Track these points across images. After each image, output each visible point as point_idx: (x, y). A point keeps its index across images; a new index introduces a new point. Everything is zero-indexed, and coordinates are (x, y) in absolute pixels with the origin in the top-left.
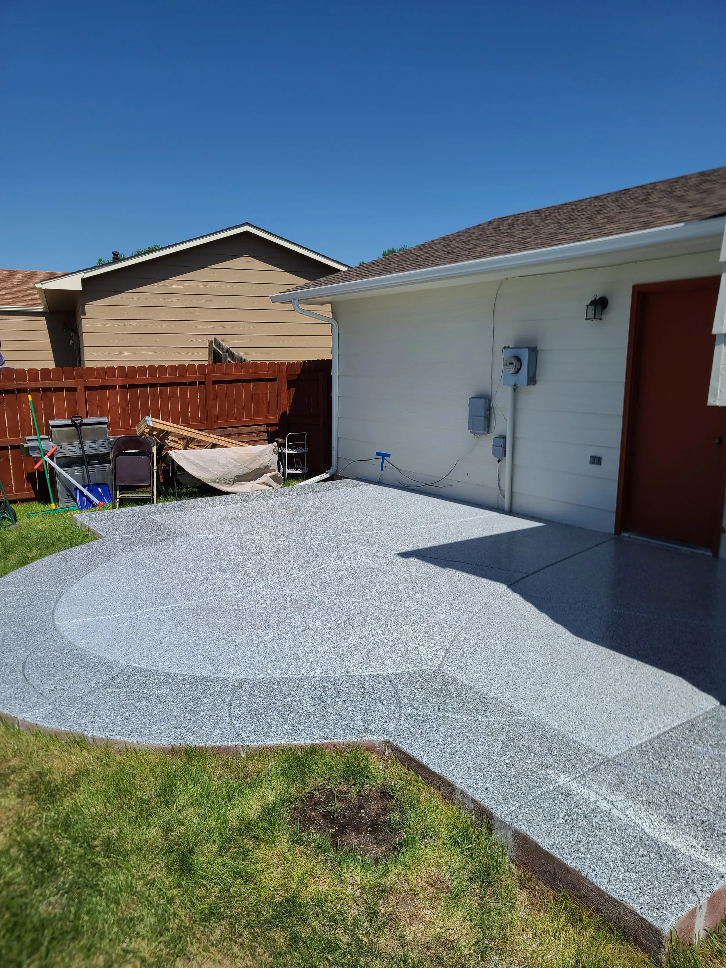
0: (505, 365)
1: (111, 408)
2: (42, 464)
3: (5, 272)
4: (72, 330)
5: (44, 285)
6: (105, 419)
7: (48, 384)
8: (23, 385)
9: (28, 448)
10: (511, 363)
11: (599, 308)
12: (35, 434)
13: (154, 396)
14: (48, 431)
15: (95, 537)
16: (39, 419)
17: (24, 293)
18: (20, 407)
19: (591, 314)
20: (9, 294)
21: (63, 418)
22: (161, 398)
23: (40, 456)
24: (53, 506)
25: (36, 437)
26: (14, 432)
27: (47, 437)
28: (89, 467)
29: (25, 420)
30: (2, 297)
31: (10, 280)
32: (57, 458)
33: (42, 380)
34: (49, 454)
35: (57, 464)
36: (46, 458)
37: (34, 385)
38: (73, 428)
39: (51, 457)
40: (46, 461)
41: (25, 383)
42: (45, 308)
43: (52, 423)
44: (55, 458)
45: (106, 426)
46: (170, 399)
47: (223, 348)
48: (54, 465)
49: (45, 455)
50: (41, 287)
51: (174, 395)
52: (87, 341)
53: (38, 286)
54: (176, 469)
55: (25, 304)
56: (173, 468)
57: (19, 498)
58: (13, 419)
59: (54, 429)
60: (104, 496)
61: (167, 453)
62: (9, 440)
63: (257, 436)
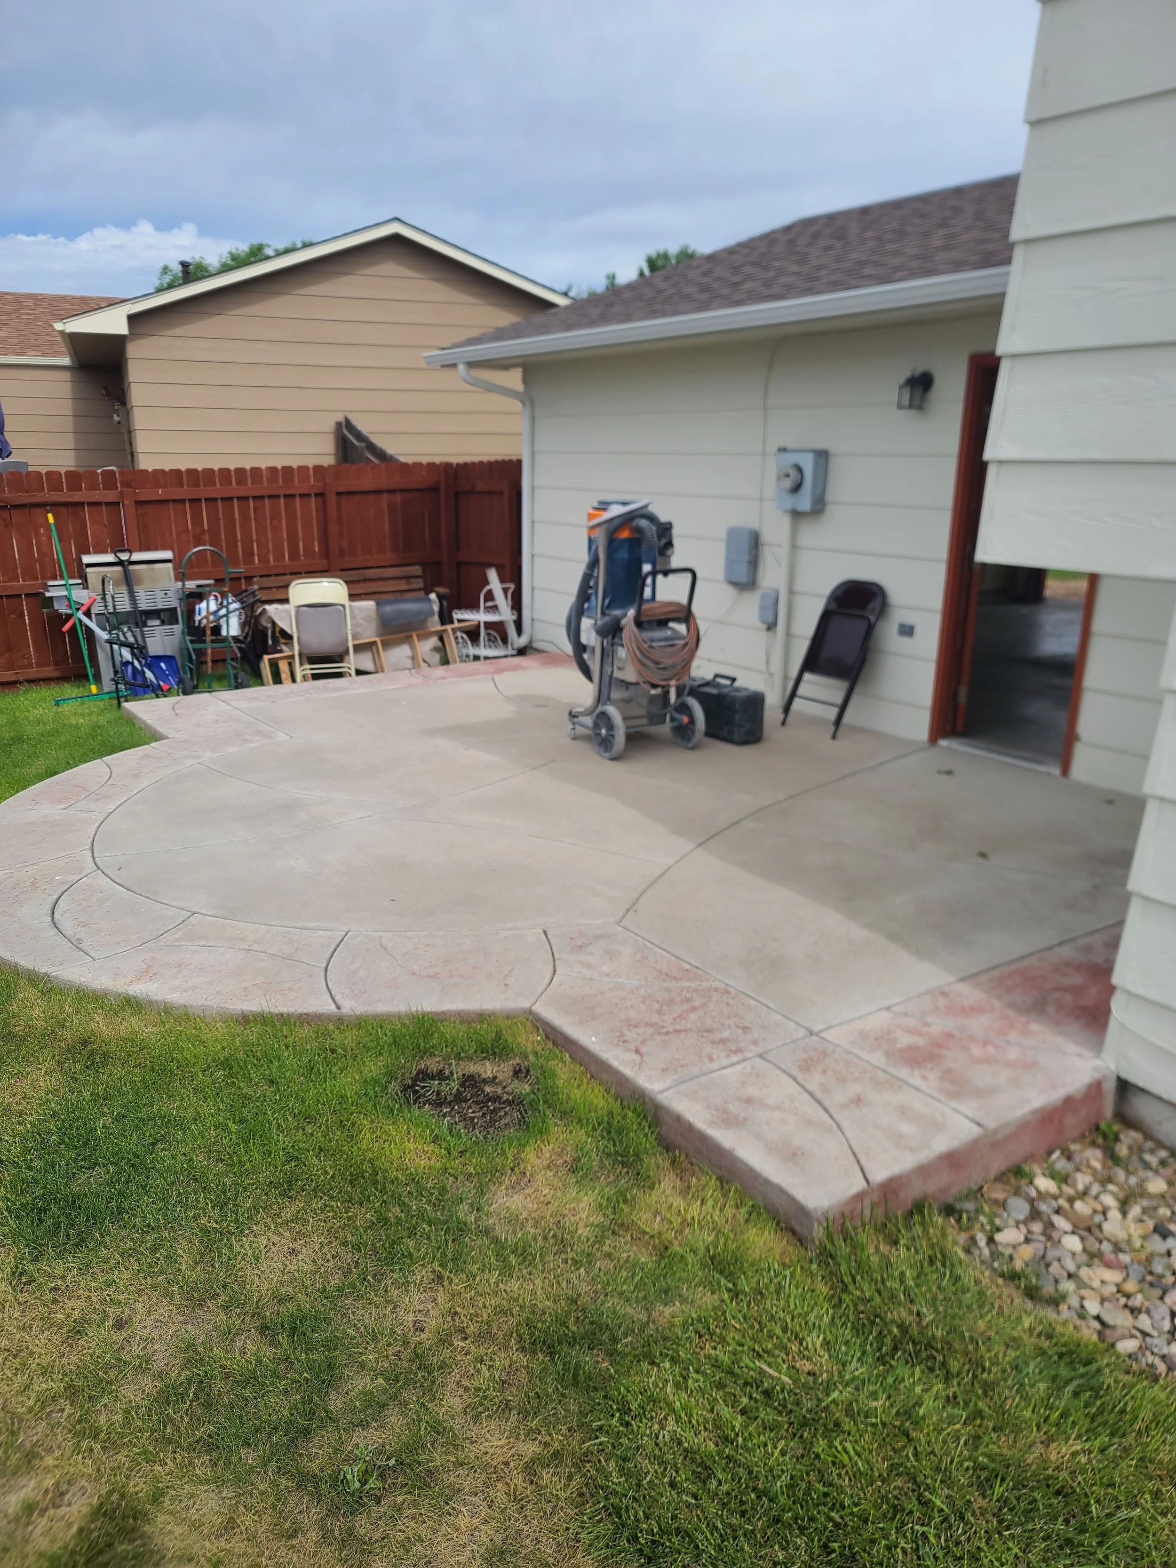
0: (779, 478)
1: (178, 536)
2: (74, 625)
3: (7, 297)
4: (118, 399)
5: (67, 325)
6: (168, 555)
7: (76, 497)
8: (39, 498)
9: (51, 598)
10: (787, 475)
11: (918, 391)
12: (62, 578)
13: (245, 516)
14: (80, 572)
15: (156, 737)
16: (66, 552)
17: (37, 334)
18: (37, 534)
19: (906, 402)
20: (14, 335)
21: (103, 551)
22: (256, 520)
23: (69, 612)
24: (94, 689)
25: (63, 582)
26: (30, 574)
27: (80, 581)
28: (145, 629)
29: (46, 554)
30: (2, 341)
31: (16, 311)
32: (97, 614)
33: (68, 490)
34: (84, 608)
35: (99, 626)
36: (80, 615)
37: (56, 497)
38: (119, 569)
39: (88, 614)
40: (80, 621)
41: (42, 494)
42: (72, 359)
43: (87, 559)
44: (93, 616)
45: (170, 565)
46: (271, 523)
47: (359, 436)
48: (93, 626)
49: (78, 609)
50: (62, 328)
51: (275, 516)
52: (140, 420)
53: (59, 326)
54: (278, 635)
55: (40, 353)
56: (273, 632)
57: (41, 675)
58: (26, 550)
59: (88, 570)
60: (169, 675)
61: (264, 611)
62: (21, 584)
63: (408, 584)
